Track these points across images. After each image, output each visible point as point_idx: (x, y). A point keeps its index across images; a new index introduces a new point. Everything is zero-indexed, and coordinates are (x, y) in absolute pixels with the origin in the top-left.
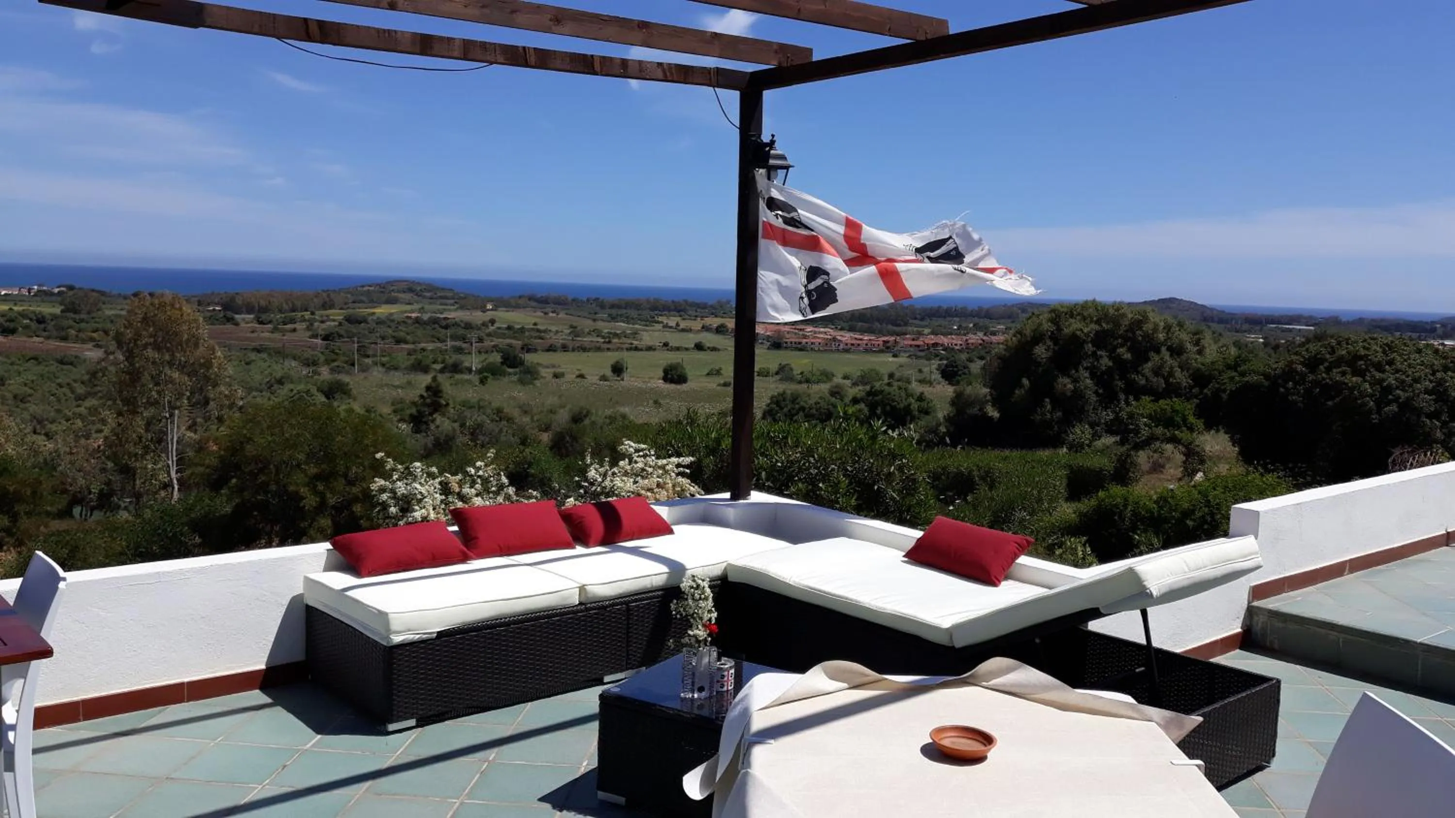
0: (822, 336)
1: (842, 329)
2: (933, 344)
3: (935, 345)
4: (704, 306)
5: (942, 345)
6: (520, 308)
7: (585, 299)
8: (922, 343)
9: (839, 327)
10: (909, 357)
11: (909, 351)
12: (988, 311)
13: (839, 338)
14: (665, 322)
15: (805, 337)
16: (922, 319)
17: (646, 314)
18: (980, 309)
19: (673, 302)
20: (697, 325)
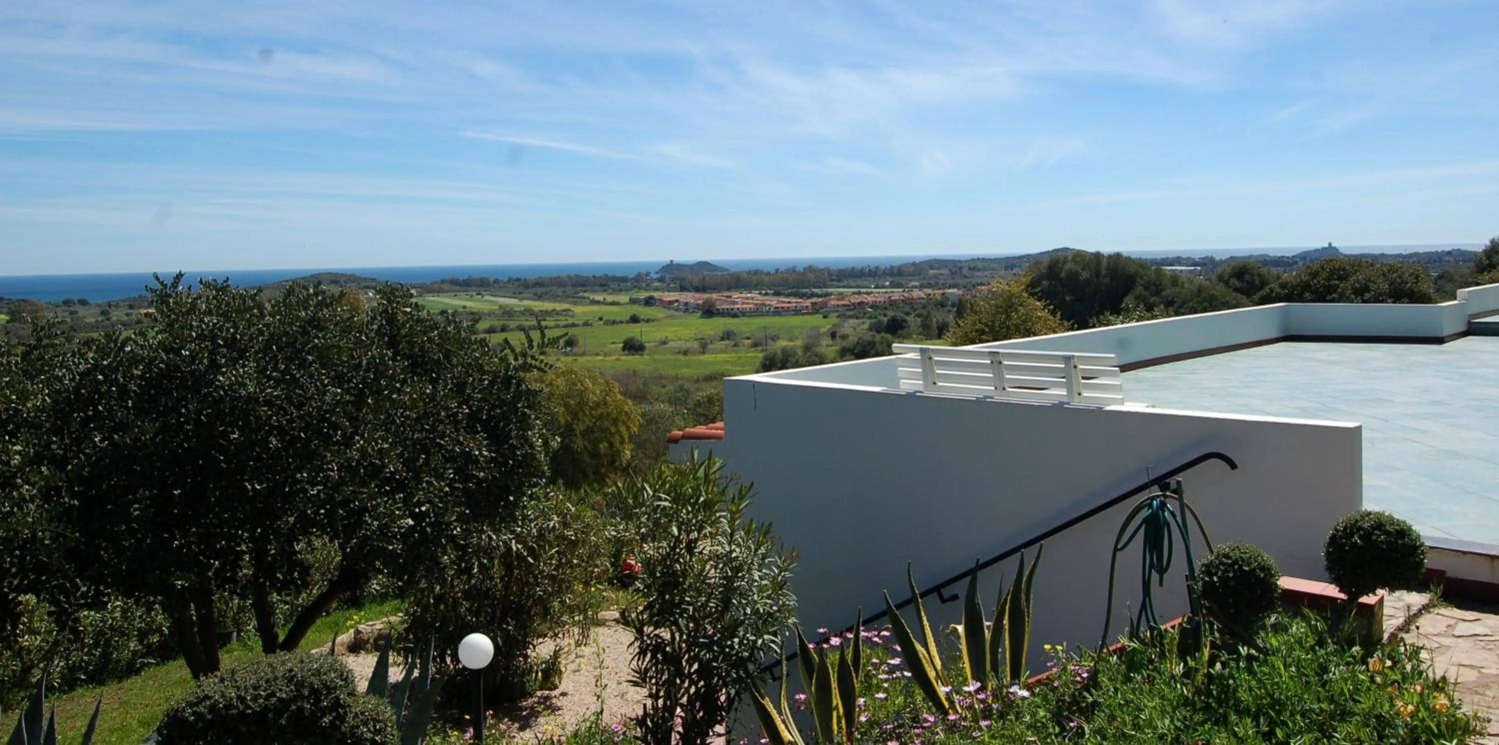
0: (750, 301)
1: (766, 294)
2: (859, 303)
3: (861, 304)
4: (624, 280)
5: (867, 304)
6: (444, 292)
7: (506, 280)
8: (847, 303)
9: (763, 292)
10: (838, 317)
11: (837, 311)
12: (899, 268)
13: (767, 303)
14: (591, 298)
15: (735, 303)
16: (840, 281)
17: (569, 290)
18: (892, 268)
19: (594, 276)
20: (624, 298)
